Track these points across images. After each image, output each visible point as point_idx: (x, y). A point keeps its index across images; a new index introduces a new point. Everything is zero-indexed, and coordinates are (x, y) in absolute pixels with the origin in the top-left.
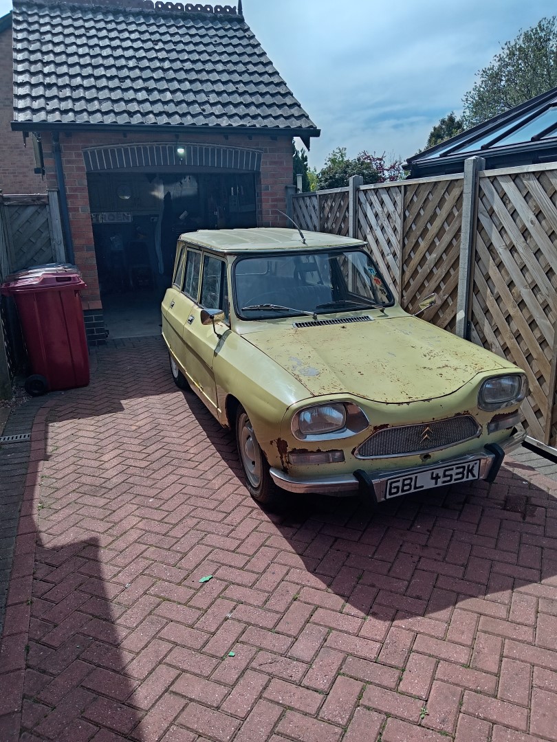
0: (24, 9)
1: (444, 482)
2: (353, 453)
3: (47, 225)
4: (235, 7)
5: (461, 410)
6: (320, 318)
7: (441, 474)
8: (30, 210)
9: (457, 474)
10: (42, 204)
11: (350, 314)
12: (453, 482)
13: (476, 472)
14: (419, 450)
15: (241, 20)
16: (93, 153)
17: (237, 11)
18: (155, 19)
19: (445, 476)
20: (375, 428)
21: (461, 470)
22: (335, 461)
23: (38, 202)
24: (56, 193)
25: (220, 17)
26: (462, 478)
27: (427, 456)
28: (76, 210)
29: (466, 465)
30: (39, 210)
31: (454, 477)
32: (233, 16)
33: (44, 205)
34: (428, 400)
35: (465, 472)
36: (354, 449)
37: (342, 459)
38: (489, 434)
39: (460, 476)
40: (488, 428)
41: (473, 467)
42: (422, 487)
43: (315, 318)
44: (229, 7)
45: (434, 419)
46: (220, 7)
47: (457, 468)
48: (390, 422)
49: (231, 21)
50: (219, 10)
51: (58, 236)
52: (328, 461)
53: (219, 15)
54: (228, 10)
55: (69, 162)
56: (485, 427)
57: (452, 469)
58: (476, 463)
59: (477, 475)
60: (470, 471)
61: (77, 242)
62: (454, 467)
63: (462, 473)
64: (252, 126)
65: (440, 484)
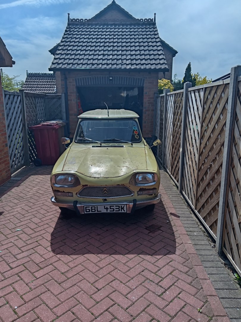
0: (71, 26)
1: (110, 211)
2: (76, 194)
3: (60, 105)
4: (153, 19)
5: (120, 184)
6: (103, 145)
7: (109, 207)
8: (55, 100)
9: (116, 209)
10: (59, 98)
11: (116, 144)
12: (115, 212)
13: (125, 209)
14: (102, 197)
15: (154, 24)
16: (78, 79)
17: (153, 20)
18: (119, 26)
19: (110, 208)
20: (83, 185)
21: (118, 207)
22: (69, 196)
23: (57, 97)
24: (64, 94)
25: (146, 23)
26: (119, 211)
27: (105, 200)
28: (71, 100)
29: (120, 206)
30: (58, 100)
31: (115, 210)
32: (152, 22)
33: (60, 98)
34: (107, 178)
35: (120, 208)
36: (77, 193)
37: (72, 196)
38: (138, 196)
39: (118, 210)
40: (138, 193)
41: (124, 207)
42: (101, 211)
43: (101, 144)
44: (150, 19)
45: (106, 185)
46: (146, 19)
47: (116, 206)
48: (89, 184)
49: (150, 25)
50: (146, 20)
51: (64, 110)
52: (66, 196)
53: (145, 23)
54: (150, 20)
55: (70, 82)
56: (136, 192)
57: (113, 206)
58: (125, 206)
59: (126, 210)
60: (123, 208)
61: (71, 112)
62: (114, 205)
63: (119, 209)
64: (140, 68)
65: (109, 211)
